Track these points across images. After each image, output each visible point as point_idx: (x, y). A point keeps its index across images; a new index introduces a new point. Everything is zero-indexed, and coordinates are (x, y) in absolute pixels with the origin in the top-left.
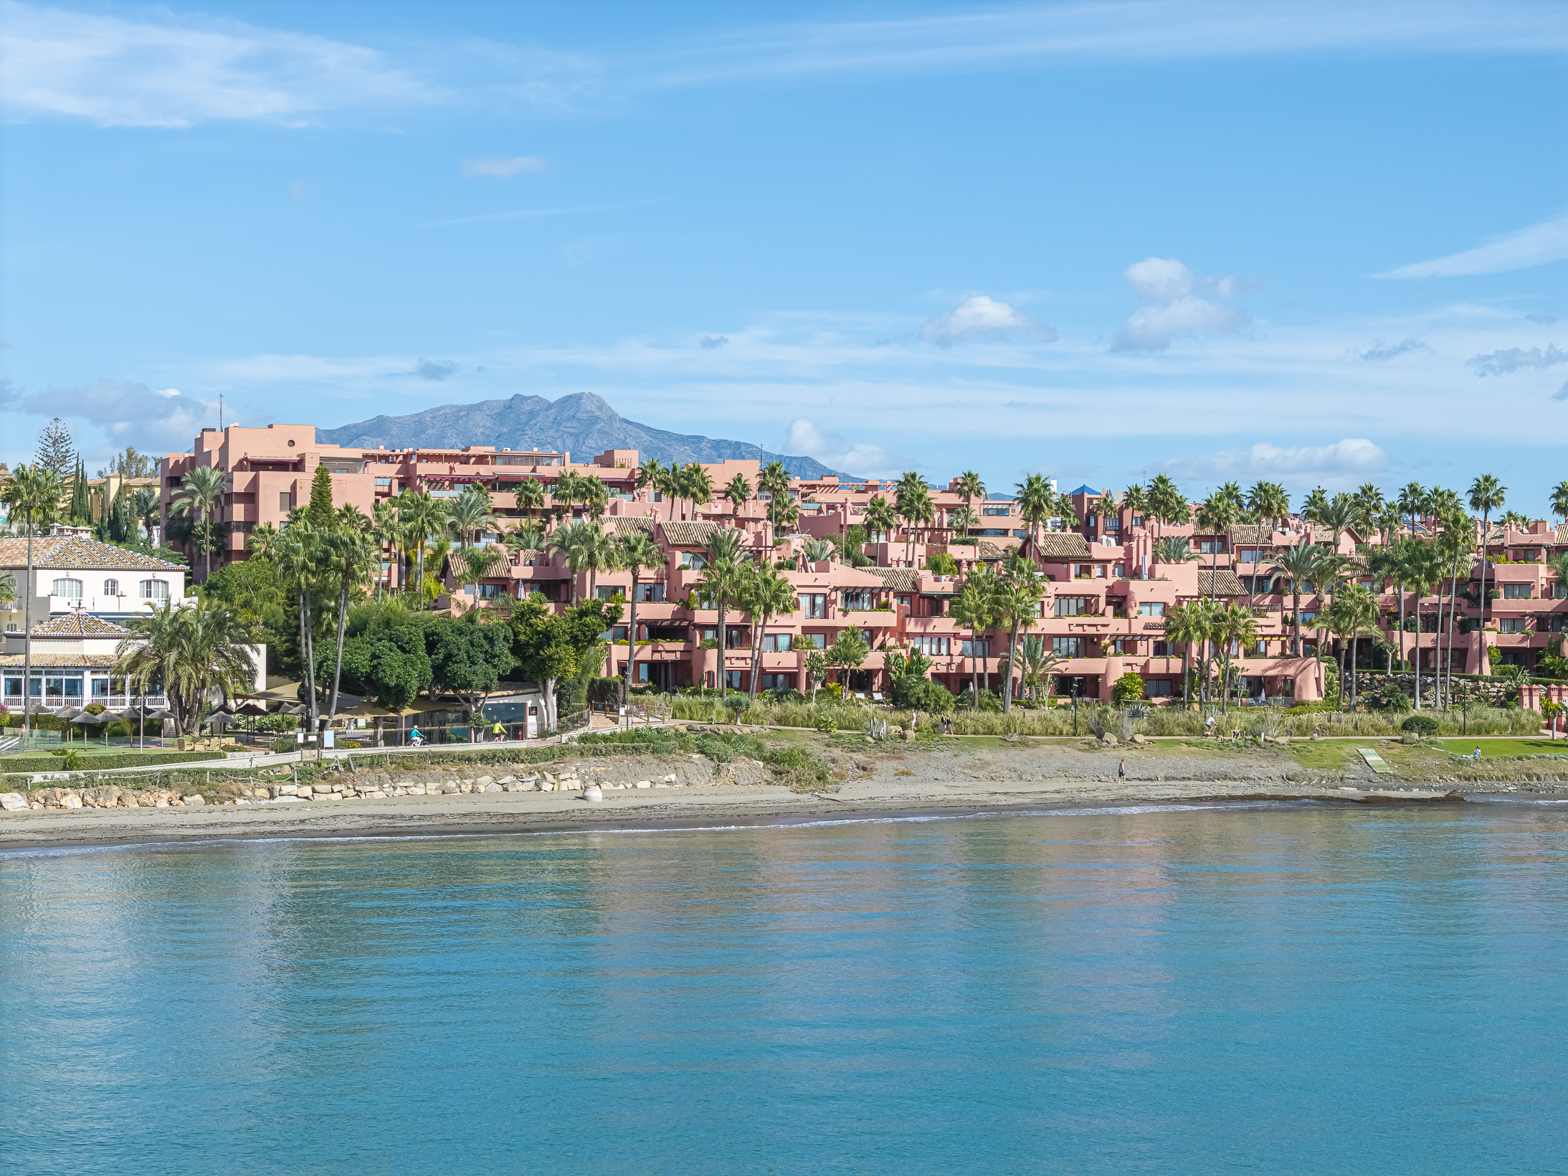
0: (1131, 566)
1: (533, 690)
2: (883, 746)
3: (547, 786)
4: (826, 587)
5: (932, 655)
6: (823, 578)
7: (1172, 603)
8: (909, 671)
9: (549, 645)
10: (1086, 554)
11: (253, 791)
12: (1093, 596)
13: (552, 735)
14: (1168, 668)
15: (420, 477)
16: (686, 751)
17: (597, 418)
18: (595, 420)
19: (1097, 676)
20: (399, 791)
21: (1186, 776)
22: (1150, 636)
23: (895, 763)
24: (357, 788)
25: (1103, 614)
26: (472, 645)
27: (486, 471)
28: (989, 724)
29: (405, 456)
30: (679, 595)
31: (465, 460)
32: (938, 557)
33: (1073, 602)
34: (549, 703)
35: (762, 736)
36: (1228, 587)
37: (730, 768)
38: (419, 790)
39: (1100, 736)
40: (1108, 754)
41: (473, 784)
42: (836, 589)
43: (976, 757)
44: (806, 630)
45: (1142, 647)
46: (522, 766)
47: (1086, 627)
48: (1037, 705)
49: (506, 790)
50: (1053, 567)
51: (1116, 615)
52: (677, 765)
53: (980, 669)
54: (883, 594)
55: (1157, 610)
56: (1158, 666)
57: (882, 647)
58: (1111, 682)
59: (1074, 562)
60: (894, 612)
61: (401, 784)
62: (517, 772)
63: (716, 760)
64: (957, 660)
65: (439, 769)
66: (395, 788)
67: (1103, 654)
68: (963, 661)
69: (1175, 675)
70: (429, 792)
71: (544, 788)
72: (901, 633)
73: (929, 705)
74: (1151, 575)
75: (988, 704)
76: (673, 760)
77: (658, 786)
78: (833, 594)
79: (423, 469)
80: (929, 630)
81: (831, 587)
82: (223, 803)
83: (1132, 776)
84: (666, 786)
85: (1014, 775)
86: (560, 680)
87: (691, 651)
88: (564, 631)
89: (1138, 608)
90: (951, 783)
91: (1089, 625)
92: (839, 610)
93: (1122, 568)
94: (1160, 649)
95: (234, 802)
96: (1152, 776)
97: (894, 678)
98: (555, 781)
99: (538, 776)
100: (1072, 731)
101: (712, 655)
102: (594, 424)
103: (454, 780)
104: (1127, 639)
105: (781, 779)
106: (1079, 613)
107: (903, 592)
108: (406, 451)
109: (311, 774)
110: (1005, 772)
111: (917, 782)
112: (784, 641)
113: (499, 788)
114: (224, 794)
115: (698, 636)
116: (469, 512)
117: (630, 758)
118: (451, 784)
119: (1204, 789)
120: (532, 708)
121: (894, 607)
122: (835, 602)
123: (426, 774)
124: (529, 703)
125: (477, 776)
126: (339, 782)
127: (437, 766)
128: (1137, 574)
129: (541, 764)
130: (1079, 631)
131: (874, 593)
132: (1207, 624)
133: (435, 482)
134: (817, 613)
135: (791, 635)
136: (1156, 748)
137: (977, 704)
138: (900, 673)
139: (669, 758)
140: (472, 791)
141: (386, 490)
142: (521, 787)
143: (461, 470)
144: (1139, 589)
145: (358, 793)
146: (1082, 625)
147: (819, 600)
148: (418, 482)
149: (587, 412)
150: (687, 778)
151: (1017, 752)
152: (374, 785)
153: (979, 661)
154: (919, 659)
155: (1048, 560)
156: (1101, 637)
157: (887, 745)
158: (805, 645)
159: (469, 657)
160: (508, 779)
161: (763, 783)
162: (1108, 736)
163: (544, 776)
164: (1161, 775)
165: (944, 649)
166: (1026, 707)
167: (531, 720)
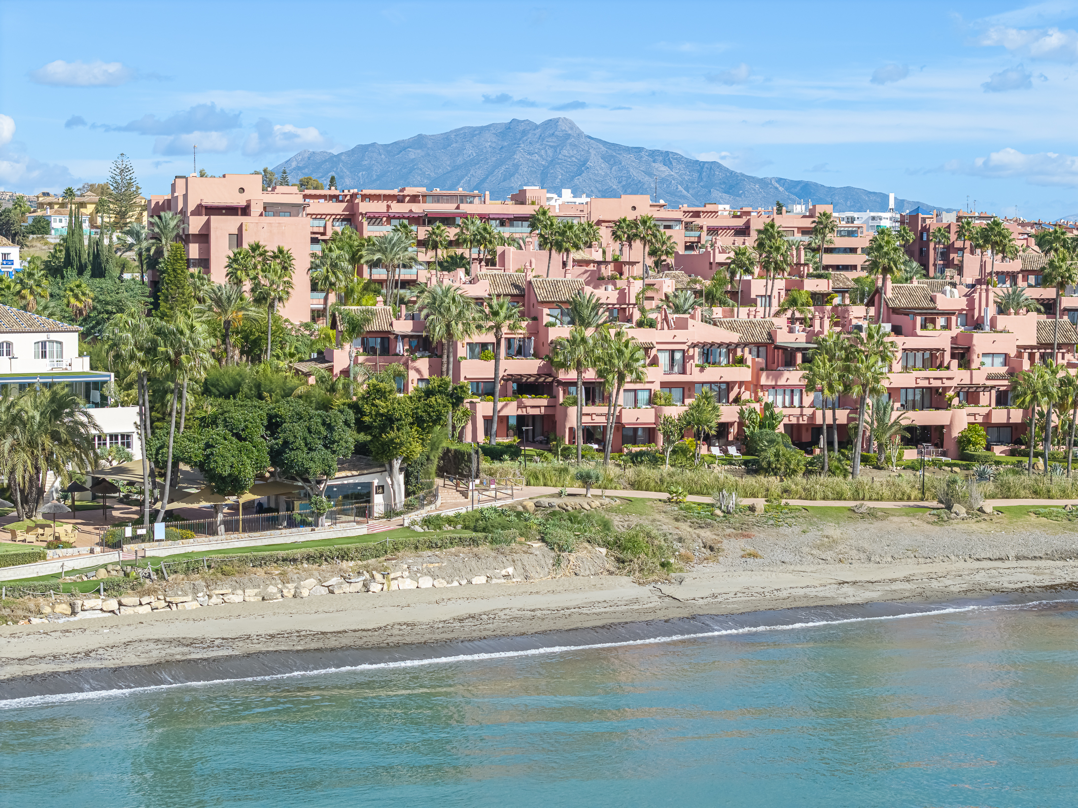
0: (973, 316)
1: (379, 469)
2: (732, 520)
3: (375, 587)
4: (684, 343)
5: (784, 407)
6: (681, 335)
7: (1013, 353)
8: (762, 426)
9: (392, 428)
10: (931, 305)
11: (53, 608)
12: (938, 350)
13: (397, 514)
14: (1009, 418)
15: (362, 214)
16: (528, 538)
17: (570, 135)
18: (568, 136)
19: (942, 427)
20: (214, 600)
21: (1037, 555)
22: (993, 387)
23: (742, 543)
24: (168, 599)
25: (948, 368)
26: (310, 432)
27: (418, 209)
28: (838, 489)
29: (352, 196)
30: (545, 351)
31: (400, 199)
32: (795, 294)
33: (919, 355)
34: (395, 483)
35: (609, 510)
36: (1065, 336)
37: (571, 558)
38: (237, 598)
39: (949, 508)
40: (955, 526)
41: (296, 588)
42: (694, 346)
43: (826, 533)
44: (664, 385)
45: (984, 398)
46: (351, 564)
47: (932, 380)
48: (885, 465)
49: (332, 592)
50: (899, 319)
51: (960, 366)
52: (516, 557)
53: (829, 421)
54: (739, 350)
55: (999, 360)
56: (999, 416)
57: (737, 400)
58: (956, 433)
59: (920, 314)
60: (748, 367)
61: (217, 592)
62: (345, 572)
63: (556, 550)
64: (808, 411)
65: (260, 571)
66: (210, 597)
67: (947, 406)
68: (814, 414)
69: (1016, 425)
70: (247, 599)
71: (372, 589)
72: (755, 386)
73: (779, 469)
74: (993, 325)
75: (837, 468)
76: (512, 551)
77: (494, 581)
78: (691, 350)
79: (365, 207)
80: (782, 382)
81: (689, 344)
82: (17, 622)
83: (983, 555)
84: (503, 581)
85: (863, 556)
86: (405, 460)
87: (555, 406)
88: (407, 414)
89: (982, 359)
90: (799, 568)
91: (935, 379)
92: (697, 366)
93: (964, 317)
94: (1002, 400)
95: (29, 621)
96: (1003, 555)
97: (748, 433)
98: (384, 581)
99: (367, 576)
100: (920, 496)
101: (573, 411)
102: (567, 139)
103: (276, 585)
104: (971, 390)
105: (624, 568)
106: (925, 367)
107: (759, 343)
108: (352, 191)
109: (118, 585)
110: (854, 553)
111: (763, 565)
112: (643, 396)
113: (324, 591)
114: (20, 613)
115: (561, 392)
116: (392, 249)
117: (466, 549)
118: (272, 589)
119: (1057, 572)
120: (379, 487)
121: (749, 363)
122: (692, 357)
123: (245, 578)
124: (376, 482)
125: (300, 579)
126: (148, 593)
127: (259, 569)
128: (978, 325)
129: (372, 561)
130: (925, 383)
131: (731, 348)
132: (1054, 390)
133: (374, 219)
134: (676, 369)
135: (650, 390)
136: (1004, 518)
137: (826, 468)
138: (754, 428)
139: (507, 549)
140: (294, 596)
141: (322, 230)
142: (347, 588)
143: (397, 208)
144: (981, 342)
145: (169, 605)
146: (928, 379)
147: (678, 356)
148: (360, 218)
149: (563, 131)
150: (526, 571)
151: (866, 525)
152: (186, 595)
153: (829, 413)
154: (772, 414)
155: (896, 311)
156: (946, 389)
157: (735, 519)
158: (663, 402)
159: (306, 445)
160: (334, 580)
161: (605, 573)
162: (957, 507)
163: (373, 576)
164: (1012, 554)
165: (796, 402)
166: (875, 468)
167: (378, 500)
